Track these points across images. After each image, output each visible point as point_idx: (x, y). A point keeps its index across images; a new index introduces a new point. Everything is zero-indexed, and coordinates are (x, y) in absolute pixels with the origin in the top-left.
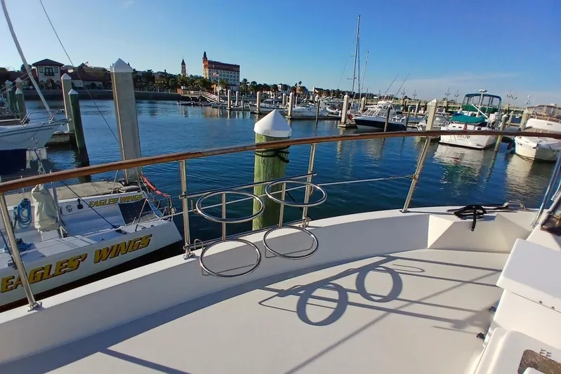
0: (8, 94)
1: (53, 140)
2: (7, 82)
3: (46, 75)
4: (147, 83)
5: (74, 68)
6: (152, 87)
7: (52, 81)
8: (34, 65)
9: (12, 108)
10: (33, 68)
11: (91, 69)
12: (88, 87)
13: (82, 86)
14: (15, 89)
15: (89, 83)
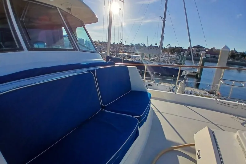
0: (181, 57)
1: (191, 74)
2: (182, 52)
3: (196, 51)
4: (241, 58)
5: (208, 49)
6: (243, 60)
7: (198, 54)
8: (193, 47)
9: (181, 61)
10: (192, 48)
11: (216, 50)
12: (212, 57)
13: (209, 56)
14: (184, 55)
15: (213, 56)
